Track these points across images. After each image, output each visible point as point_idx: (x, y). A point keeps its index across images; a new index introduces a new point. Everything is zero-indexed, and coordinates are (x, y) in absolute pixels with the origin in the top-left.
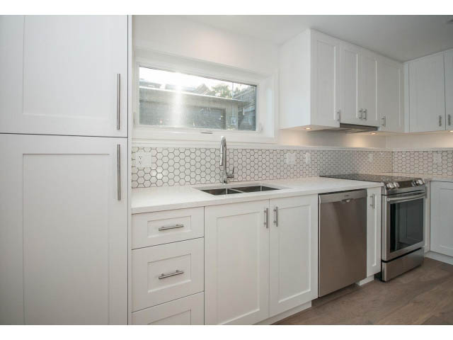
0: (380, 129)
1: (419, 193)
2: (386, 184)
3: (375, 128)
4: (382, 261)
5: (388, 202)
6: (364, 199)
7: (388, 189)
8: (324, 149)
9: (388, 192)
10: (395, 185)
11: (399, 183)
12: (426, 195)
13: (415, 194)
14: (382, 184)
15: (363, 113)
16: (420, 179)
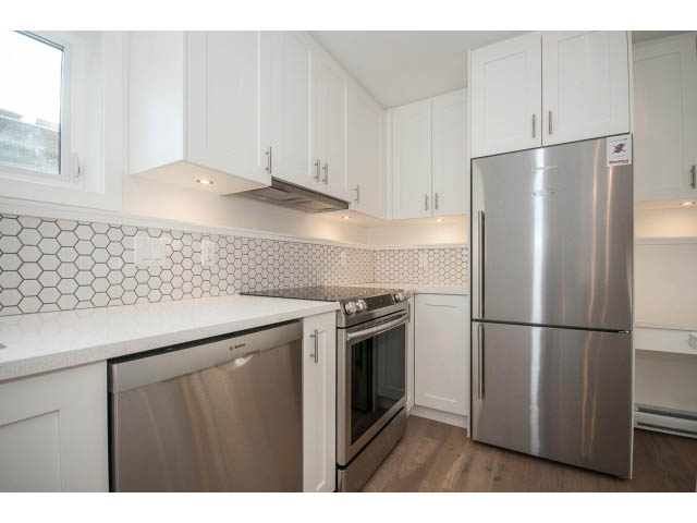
0: (351, 207)
1: (400, 316)
2: (344, 303)
3: (344, 205)
4: (338, 467)
5: (347, 342)
6: (296, 345)
7: (347, 313)
8: (252, 236)
9: (347, 321)
10: (361, 305)
11: (366, 300)
12: (409, 318)
13: (393, 319)
14: (337, 305)
15: (321, 170)
16: (402, 291)
